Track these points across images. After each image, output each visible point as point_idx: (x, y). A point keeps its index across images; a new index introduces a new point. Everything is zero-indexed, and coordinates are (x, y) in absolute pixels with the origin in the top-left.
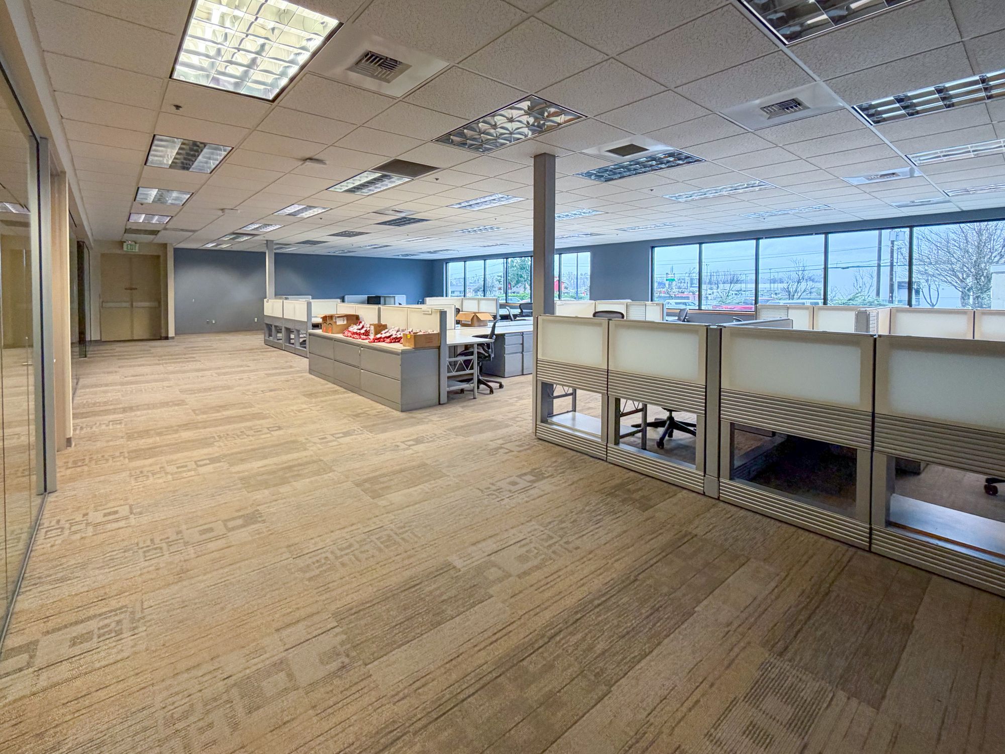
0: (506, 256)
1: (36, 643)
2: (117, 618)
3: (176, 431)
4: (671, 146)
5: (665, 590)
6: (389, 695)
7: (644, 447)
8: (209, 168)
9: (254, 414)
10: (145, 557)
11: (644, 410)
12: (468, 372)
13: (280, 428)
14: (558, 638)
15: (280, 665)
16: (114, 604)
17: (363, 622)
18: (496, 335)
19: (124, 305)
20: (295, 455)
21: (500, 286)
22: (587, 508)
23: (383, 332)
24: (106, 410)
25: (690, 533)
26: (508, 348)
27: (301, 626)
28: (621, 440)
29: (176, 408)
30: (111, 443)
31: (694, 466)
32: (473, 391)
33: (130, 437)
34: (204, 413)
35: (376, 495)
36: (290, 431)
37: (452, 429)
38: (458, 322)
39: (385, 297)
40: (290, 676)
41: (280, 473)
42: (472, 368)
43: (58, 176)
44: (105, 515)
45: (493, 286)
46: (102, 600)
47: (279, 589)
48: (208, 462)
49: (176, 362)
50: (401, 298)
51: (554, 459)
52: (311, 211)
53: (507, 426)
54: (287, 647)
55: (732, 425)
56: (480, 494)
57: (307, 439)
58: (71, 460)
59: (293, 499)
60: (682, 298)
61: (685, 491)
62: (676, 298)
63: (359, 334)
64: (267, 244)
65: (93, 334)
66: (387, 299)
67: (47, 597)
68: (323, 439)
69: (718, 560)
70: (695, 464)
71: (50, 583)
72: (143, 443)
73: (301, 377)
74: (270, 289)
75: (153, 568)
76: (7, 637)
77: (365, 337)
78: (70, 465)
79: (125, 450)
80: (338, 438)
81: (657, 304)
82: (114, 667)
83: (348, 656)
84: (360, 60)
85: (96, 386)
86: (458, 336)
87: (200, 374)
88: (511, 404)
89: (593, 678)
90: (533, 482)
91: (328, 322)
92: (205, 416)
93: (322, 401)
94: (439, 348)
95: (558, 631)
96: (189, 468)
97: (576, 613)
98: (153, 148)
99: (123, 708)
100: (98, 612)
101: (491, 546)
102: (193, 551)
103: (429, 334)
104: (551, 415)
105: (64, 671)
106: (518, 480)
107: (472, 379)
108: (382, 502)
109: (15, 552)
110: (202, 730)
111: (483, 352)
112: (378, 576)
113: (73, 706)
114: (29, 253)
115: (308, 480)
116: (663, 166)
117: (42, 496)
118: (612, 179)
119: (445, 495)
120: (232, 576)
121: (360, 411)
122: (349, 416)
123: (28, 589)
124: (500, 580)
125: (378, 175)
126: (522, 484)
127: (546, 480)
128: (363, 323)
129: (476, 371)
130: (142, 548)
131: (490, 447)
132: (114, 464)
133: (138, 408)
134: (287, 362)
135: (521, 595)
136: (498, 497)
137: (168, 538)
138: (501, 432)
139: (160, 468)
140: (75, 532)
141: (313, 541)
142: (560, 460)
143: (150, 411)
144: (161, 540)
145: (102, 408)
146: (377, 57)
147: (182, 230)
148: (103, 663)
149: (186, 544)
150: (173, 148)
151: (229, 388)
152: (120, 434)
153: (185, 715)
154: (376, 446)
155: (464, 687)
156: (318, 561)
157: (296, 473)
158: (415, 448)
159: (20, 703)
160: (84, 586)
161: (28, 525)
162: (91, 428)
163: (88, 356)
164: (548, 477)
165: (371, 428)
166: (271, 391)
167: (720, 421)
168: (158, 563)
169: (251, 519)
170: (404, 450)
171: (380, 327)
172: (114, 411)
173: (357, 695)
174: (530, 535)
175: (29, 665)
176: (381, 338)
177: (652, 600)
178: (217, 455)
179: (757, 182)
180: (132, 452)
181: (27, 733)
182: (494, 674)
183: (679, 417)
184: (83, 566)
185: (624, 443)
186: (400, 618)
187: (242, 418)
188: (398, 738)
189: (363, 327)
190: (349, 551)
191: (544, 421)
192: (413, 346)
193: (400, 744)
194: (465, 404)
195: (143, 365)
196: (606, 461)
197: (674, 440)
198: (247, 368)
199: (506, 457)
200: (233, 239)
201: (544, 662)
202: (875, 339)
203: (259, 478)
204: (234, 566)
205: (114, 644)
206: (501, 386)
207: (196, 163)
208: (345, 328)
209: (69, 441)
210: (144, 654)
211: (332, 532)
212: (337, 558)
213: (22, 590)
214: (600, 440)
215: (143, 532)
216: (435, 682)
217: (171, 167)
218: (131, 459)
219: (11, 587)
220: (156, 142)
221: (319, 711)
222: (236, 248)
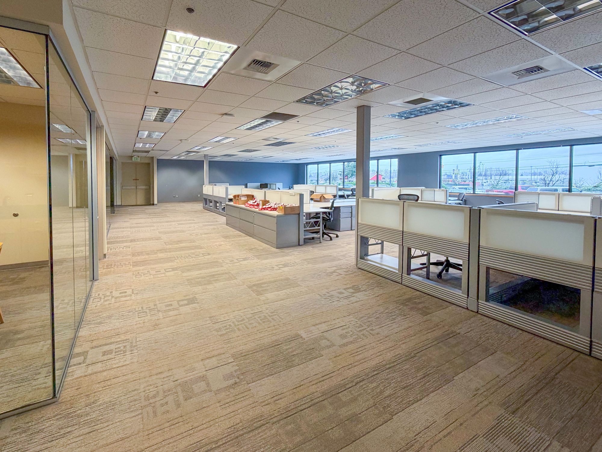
0: (344, 161)
1: (87, 352)
2: (124, 345)
3: (156, 253)
4: (448, 97)
5: (434, 364)
6: (259, 401)
7: (428, 278)
8: (174, 120)
9: (196, 246)
10: (139, 316)
11: (428, 255)
12: (316, 228)
13: (209, 254)
14: (361, 384)
15: (203, 378)
16: (123, 337)
17: (248, 361)
18: (334, 207)
19: (133, 187)
20: (216, 269)
21: (341, 177)
22: (387, 311)
23: (267, 204)
24: (122, 241)
25: (455, 332)
26: (342, 215)
27: (214, 359)
28: (411, 272)
29: (157, 241)
30: (124, 258)
31: (461, 291)
32: (319, 238)
33: (133, 255)
34: (171, 244)
35: (259, 293)
36: (214, 256)
37: (305, 260)
38: (312, 199)
39: (270, 184)
40: (208, 384)
41: (208, 278)
42: (319, 226)
43: (100, 128)
44: (120, 293)
45: (336, 178)
46: (117, 335)
47: (204, 339)
48: (171, 270)
49: (158, 217)
50: (279, 185)
51: (367, 281)
52: (228, 140)
53: (339, 260)
54: (207, 369)
55: (488, 269)
56: (320, 298)
57: (223, 261)
58: (106, 264)
59: (214, 292)
60: (464, 185)
61: (454, 306)
62: (459, 185)
63: (254, 205)
64: (205, 156)
65: (117, 202)
66: (271, 185)
67: (93, 331)
68: (231, 261)
69: (473, 350)
70: (461, 290)
71: (94, 324)
72: (139, 258)
73: (221, 227)
74: (206, 179)
75: (142, 322)
76: (75, 347)
77: (256, 207)
78: (105, 267)
79: (131, 262)
80: (240, 261)
81: (442, 190)
82: (122, 368)
83: (239, 378)
84: (251, 64)
85: (118, 228)
86: (311, 207)
87: (169, 224)
88: (343, 247)
89: (382, 409)
90: (353, 293)
91: (237, 198)
92: (170, 246)
93: (233, 241)
94: (299, 214)
95: (362, 380)
96: (162, 272)
97: (374, 371)
98: (145, 112)
99: (125, 388)
100: (115, 341)
101: (324, 327)
102: (162, 315)
103: (293, 207)
104: (367, 255)
105: (99, 367)
106: (344, 291)
107: (319, 232)
108: (262, 298)
109: (79, 308)
110: (162, 405)
111: (326, 217)
112: (257, 337)
113: (102, 384)
114: (86, 163)
115: (222, 283)
116: (444, 109)
117: (92, 282)
118: (410, 118)
119: (299, 296)
120: (181, 330)
121: (253, 247)
122: (246, 249)
123: (85, 326)
124: (329, 347)
125: (264, 120)
126: (346, 294)
127: (361, 293)
128: (256, 199)
129: (321, 227)
130: (137, 311)
131: (327, 271)
132: (125, 268)
133: (138, 240)
134: (214, 219)
135: (340, 357)
136: (330, 300)
137: (150, 307)
138: (335, 263)
139: (148, 271)
140: (106, 301)
141: (223, 316)
142: (371, 281)
143: (144, 242)
144: (146, 308)
145: (121, 240)
146: (260, 62)
147: (161, 150)
148: (117, 365)
149: (159, 311)
150: (155, 112)
151: (183, 231)
152: (129, 253)
153: (154, 397)
154: (261, 267)
155: (302, 403)
156: (225, 326)
157: (216, 279)
158: (283, 269)
159: (79, 380)
160: (109, 327)
161: (85, 295)
162: (115, 249)
163: (115, 213)
164: (362, 291)
165: (258, 257)
166: (205, 234)
167: (479, 266)
168: (145, 320)
169: (192, 301)
170: (277, 270)
171: (265, 202)
172: (126, 241)
173: (242, 399)
174: (349, 323)
175: (84, 362)
176: (265, 208)
177: (424, 369)
178: (176, 266)
179: (515, 116)
180: (134, 262)
181: (82, 393)
182: (321, 399)
183: (452, 260)
184: (110, 317)
185: (413, 274)
186: (269, 361)
187: (189, 248)
188: (263, 425)
189: (256, 202)
190: (242, 322)
191: (362, 258)
192: (284, 213)
193: (264, 428)
194: (314, 246)
195: (141, 218)
196: (401, 284)
197: (450, 274)
198: (193, 221)
199: (337, 278)
200: (187, 154)
201: (352, 396)
202: (596, 219)
203: (197, 280)
204: (181, 325)
205: (122, 357)
206: (337, 236)
207: (167, 118)
208: (246, 202)
209: (105, 255)
210: (136, 363)
211: (234, 311)
212: (235, 325)
213: (82, 326)
214: (397, 272)
215: (138, 303)
216: (286, 398)
217: (154, 120)
218: (133, 266)
219: (77, 324)
220: (146, 109)
221: (222, 404)
222: (188, 159)
